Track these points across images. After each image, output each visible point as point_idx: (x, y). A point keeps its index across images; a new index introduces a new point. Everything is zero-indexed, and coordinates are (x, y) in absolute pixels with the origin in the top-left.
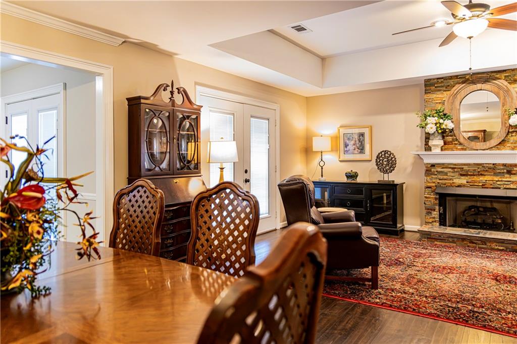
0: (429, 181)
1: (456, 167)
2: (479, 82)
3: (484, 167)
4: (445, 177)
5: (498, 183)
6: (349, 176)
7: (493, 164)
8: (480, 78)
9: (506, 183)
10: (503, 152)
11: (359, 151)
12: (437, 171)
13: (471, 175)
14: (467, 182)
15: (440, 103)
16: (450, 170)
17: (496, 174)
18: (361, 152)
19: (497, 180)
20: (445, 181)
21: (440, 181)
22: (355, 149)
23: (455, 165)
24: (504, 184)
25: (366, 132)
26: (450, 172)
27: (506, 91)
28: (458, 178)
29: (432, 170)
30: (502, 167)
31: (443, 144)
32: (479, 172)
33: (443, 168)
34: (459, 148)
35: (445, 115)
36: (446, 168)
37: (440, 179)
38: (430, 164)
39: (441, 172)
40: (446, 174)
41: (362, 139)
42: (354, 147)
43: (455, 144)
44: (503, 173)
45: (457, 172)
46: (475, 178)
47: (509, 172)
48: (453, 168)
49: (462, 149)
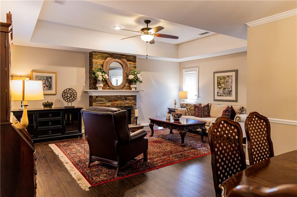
0: (95, 105)
1: (107, 97)
2: (117, 58)
3: (117, 97)
4: (102, 102)
5: (122, 104)
6: (45, 105)
7: (121, 96)
8: (118, 56)
9: (125, 104)
10: (124, 90)
11: (48, 88)
12: (99, 100)
13: (113, 101)
14: (111, 104)
15: (100, 65)
16: (104, 99)
17: (122, 100)
18: (49, 89)
19: (122, 102)
20: (103, 105)
21: (100, 105)
22: (45, 87)
23: (106, 96)
24: (124, 104)
25: (53, 76)
26: (104, 100)
27: (126, 64)
28: (107, 103)
29: (97, 99)
30: (123, 97)
31: (103, 86)
32: (115, 99)
33: (101, 98)
34: (108, 88)
35: (103, 71)
36: (103, 98)
37: (100, 104)
38: (95, 96)
39: (101, 100)
40: (103, 101)
41: (50, 81)
42: (44, 85)
43: (106, 86)
44: (124, 99)
45: (107, 100)
46: (114, 102)
47: (126, 99)
48: (106, 98)
49: (109, 89)
